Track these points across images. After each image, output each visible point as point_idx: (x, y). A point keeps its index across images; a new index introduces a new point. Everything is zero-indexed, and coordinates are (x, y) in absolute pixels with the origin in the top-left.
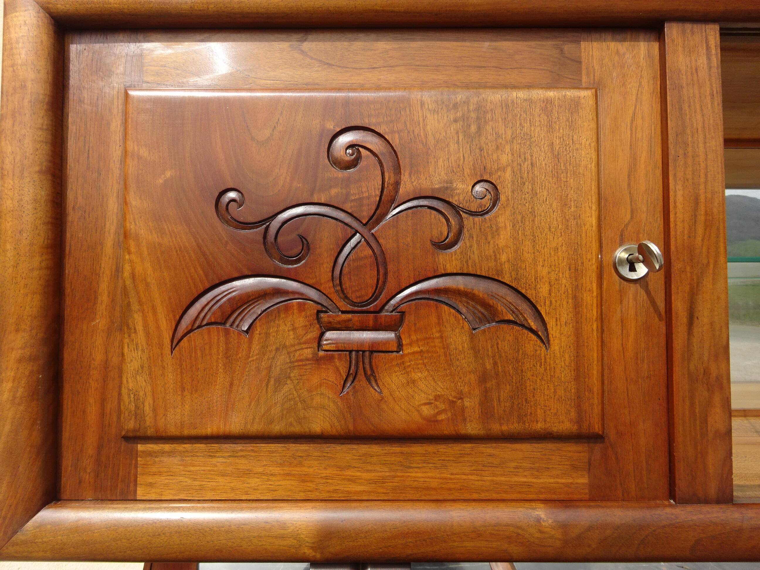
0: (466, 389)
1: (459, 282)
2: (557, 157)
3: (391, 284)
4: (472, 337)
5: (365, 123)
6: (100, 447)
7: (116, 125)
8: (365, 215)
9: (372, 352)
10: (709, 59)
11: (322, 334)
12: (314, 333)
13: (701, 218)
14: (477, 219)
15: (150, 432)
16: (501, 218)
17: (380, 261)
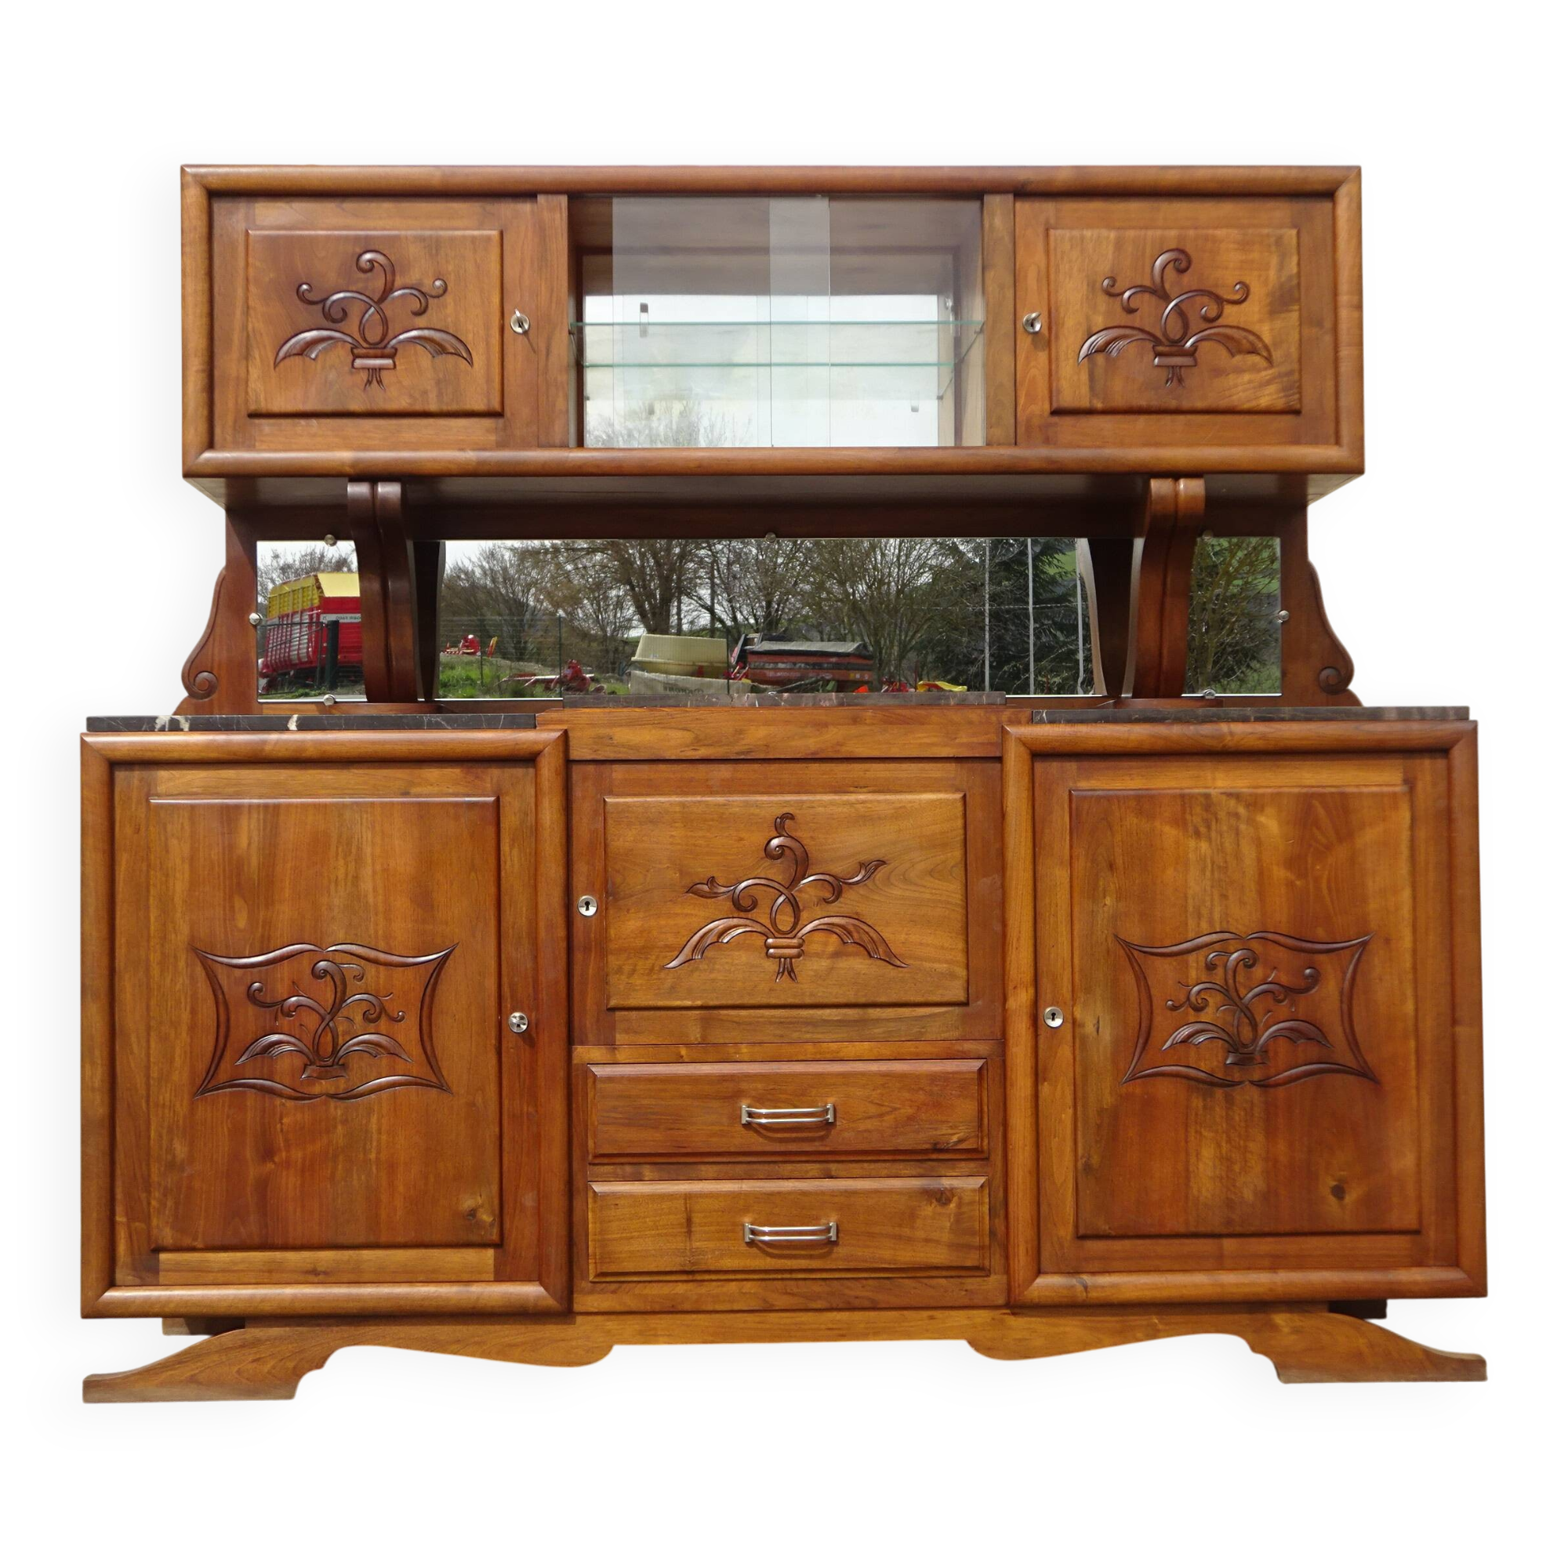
0: (429, 388)
1: (426, 333)
2: (477, 266)
3: (391, 334)
4: (432, 361)
5: (377, 248)
6: (235, 421)
7: (241, 249)
8: (376, 298)
9: (380, 369)
10: (561, 213)
11: (354, 360)
12: (350, 360)
13: (554, 300)
14: (436, 300)
15: (263, 412)
16: (449, 298)
17: (385, 322)
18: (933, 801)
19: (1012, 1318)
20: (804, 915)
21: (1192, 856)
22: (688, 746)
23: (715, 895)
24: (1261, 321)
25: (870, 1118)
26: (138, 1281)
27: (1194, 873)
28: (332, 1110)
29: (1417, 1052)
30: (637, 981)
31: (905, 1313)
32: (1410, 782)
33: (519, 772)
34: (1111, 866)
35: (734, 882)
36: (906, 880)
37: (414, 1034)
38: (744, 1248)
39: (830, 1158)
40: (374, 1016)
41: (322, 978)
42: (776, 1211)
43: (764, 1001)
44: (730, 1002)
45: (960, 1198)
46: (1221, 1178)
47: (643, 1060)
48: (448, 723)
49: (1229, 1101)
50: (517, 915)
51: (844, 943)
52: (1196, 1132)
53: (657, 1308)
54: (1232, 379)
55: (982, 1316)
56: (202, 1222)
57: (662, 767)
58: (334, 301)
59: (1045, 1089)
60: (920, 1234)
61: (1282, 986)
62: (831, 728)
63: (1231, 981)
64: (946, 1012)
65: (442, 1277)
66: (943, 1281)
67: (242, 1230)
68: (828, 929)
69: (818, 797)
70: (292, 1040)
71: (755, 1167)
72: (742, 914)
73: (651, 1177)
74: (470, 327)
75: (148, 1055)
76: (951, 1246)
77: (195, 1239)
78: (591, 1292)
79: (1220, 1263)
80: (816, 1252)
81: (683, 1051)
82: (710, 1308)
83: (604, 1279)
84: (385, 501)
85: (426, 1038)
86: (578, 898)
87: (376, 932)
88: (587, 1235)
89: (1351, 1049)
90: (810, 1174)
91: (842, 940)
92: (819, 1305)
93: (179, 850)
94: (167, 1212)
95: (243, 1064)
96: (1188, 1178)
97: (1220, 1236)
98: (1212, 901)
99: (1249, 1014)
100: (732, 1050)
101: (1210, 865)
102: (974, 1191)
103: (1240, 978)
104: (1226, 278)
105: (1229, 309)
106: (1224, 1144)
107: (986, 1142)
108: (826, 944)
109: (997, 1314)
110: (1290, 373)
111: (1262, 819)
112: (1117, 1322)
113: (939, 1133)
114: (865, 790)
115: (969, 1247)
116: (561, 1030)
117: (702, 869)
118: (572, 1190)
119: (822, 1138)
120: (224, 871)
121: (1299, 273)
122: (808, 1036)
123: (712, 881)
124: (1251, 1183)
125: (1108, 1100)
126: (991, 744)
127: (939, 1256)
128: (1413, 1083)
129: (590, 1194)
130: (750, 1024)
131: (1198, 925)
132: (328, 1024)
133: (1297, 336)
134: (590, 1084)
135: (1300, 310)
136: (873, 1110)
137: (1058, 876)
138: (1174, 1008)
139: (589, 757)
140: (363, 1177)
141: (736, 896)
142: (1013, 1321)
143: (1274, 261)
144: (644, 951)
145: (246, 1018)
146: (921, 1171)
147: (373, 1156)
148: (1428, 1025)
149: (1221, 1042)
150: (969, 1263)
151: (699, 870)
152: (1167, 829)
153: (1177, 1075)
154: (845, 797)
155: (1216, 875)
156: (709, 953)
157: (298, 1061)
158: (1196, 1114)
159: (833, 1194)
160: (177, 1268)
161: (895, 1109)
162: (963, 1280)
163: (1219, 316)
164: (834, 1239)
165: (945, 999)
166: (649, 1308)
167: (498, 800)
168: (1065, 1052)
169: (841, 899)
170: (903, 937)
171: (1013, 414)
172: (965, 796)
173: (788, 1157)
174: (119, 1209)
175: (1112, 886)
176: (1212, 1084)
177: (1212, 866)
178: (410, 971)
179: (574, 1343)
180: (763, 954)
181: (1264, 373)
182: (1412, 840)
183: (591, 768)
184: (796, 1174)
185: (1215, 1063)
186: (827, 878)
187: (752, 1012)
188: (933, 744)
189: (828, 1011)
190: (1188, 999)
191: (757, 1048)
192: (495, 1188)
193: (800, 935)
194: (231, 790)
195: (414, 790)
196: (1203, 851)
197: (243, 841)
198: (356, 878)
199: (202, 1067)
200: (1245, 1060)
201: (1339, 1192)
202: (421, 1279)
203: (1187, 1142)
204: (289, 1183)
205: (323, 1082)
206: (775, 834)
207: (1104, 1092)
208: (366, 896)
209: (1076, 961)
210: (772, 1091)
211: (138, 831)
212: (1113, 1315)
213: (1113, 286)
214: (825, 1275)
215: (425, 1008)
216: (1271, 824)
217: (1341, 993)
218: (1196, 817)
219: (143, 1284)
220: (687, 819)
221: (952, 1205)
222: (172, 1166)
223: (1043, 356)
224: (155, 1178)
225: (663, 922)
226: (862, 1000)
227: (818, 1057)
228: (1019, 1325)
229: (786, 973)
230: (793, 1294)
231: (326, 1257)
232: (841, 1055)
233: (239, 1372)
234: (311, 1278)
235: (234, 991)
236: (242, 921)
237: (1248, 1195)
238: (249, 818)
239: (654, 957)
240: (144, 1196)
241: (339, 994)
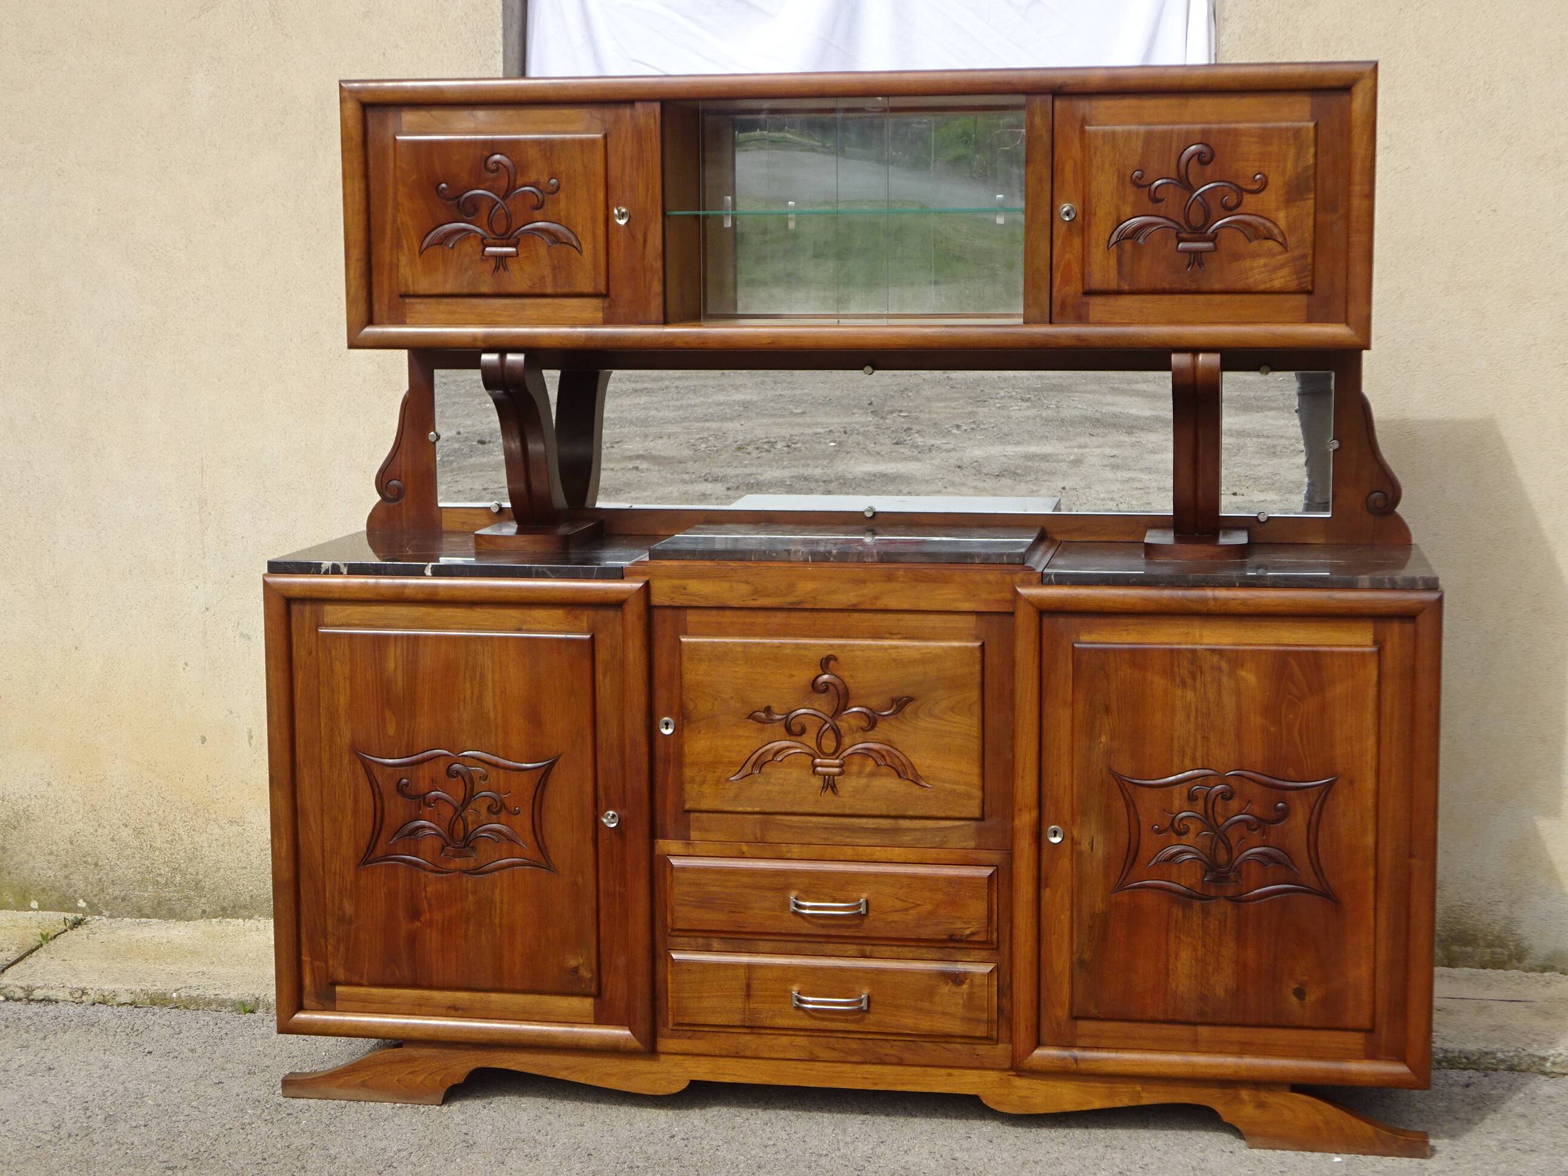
0: (546, 273)
1: (543, 225)
2: (585, 167)
3: (513, 228)
4: (548, 250)
5: (503, 150)
6: (390, 301)
7: (391, 152)
8: (502, 193)
9: (506, 257)
10: (655, 118)
11: (484, 249)
12: (481, 247)
14: (550, 196)
15: (411, 293)
16: (561, 195)
17: (508, 216)
18: (954, 648)
19: (1017, 1079)
20: (847, 741)
21: (1179, 703)
22: (747, 596)
23: (773, 721)
24: (1278, 209)
25: (896, 911)
26: (320, 1006)
27: (1180, 717)
28: (464, 881)
29: (1376, 878)
30: (707, 789)
31: (928, 1069)
32: (1379, 643)
33: (611, 614)
34: (1107, 710)
35: (787, 711)
36: (931, 715)
37: (528, 825)
38: (793, 1011)
39: (865, 942)
40: (497, 809)
41: (454, 777)
42: (819, 982)
43: (811, 810)
44: (783, 810)
45: (972, 981)
46: (1196, 976)
47: (712, 854)
48: (553, 574)
49: (1206, 913)
50: (609, 731)
51: (878, 765)
52: (1176, 937)
53: (724, 1052)
54: (1247, 263)
55: (992, 1076)
56: (366, 966)
57: (728, 613)
58: (466, 198)
59: (1047, 894)
60: (939, 1009)
61: (1256, 817)
62: (869, 585)
63: (1210, 811)
64: (965, 825)
65: (552, 1018)
66: (959, 1046)
67: (397, 971)
68: (867, 753)
69: (857, 642)
70: (433, 825)
71: (803, 945)
72: (793, 738)
73: (719, 949)
74: (580, 220)
75: (323, 832)
76: (964, 1019)
77: (361, 978)
78: (671, 1037)
79: (1195, 1047)
80: (849, 1018)
81: (745, 848)
82: (766, 1055)
83: (680, 1028)
84: (512, 368)
85: (537, 829)
86: (659, 720)
87: (497, 742)
88: (667, 990)
89: (1316, 874)
90: (848, 954)
91: (877, 763)
92: (855, 1059)
93: (341, 671)
94: (340, 956)
95: (395, 844)
96: (1167, 975)
97: (1195, 1024)
98: (1195, 742)
99: (1225, 840)
100: (784, 850)
101: (1194, 712)
102: (983, 975)
103: (1219, 808)
104: (1248, 169)
105: (1248, 198)
106: (1200, 948)
107: (995, 936)
108: (862, 765)
109: (1004, 1075)
110: (1304, 256)
111: (1243, 673)
112: (1106, 1088)
113: (953, 926)
114: (899, 636)
115: (978, 1021)
116: (644, 829)
117: (760, 699)
118: (656, 955)
119: (857, 926)
120: (377, 690)
121: (1316, 164)
122: (848, 840)
123: (768, 710)
124: (1222, 983)
125: (1100, 906)
126: (1006, 601)
127: (955, 1027)
128: (1371, 904)
129: (669, 960)
130: (800, 828)
131: (1182, 761)
132: (460, 814)
133: (1311, 223)
134: (668, 872)
135: (1315, 198)
136: (899, 905)
137: (1061, 718)
138: (1158, 832)
139: (667, 603)
140: (490, 937)
141: (788, 722)
142: (1018, 1082)
143: (1292, 152)
144: (715, 764)
145: (397, 809)
146: (940, 956)
147: (497, 921)
148: (1387, 856)
149: (1200, 862)
150: (978, 1034)
151: (758, 700)
152: (1157, 679)
153: (1160, 888)
154: (880, 643)
155: (1200, 719)
156: (765, 769)
157: (438, 843)
158: (1176, 922)
159: (867, 971)
160: (349, 998)
161: (919, 905)
162: (975, 1047)
163: (1239, 204)
164: (865, 1008)
165: (964, 815)
166: (717, 1053)
167: (593, 637)
168: (1065, 864)
169: (876, 729)
170: (928, 762)
171: (1048, 296)
172: (983, 645)
173: (829, 938)
174: (304, 950)
175: (1107, 727)
176: (1191, 897)
177: (1196, 713)
178: (524, 774)
179: (659, 1076)
180: (811, 772)
181: (1278, 257)
182: (1379, 693)
183: (669, 612)
184: (837, 953)
185: (1194, 880)
186: (864, 710)
187: (802, 818)
188: (956, 600)
189: (864, 820)
190: (1172, 824)
191: (805, 849)
192: (593, 952)
193: (841, 756)
194: (381, 623)
195: (525, 627)
196: (1188, 699)
197: (391, 665)
198: (480, 697)
199: (363, 844)
200: (1220, 879)
201: (1300, 994)
202: (536, 1019)
203: (1167, 944)
204: (432, 939)
205: (457, 859)
206: (820, 672)
207: (1096, 899)
208: (488, 713)
209: (1075, 789)
210: (816, 885)
211: (310, 653)
212: (1104, 1083)
213: (1142, 177)
214: (859, 1036)
215: (536, 806)
216: (1249, 677)
217: (1309, 825)
218: (1184, 669)
219: (324, 1009)
220: (747, 655)
221: (965, 987)
222: (342, 920)
223: (1077, 242)
224: (330, 929)
225: (727, 742)
226: (893, 813)
227: (856, 858)
228: (1022, 1085)
229: (829, 788)
230: (834, 1049)
231: (463, 997)
232: (875, 858)
233: (398, 1080)
234: (453, 1012)
235: (387, 785)
236: (391, 730)
237: (1220, 992)
238: (395, 646)
239: (720, 771)
240: (323, 940)
241: (468, 791)
